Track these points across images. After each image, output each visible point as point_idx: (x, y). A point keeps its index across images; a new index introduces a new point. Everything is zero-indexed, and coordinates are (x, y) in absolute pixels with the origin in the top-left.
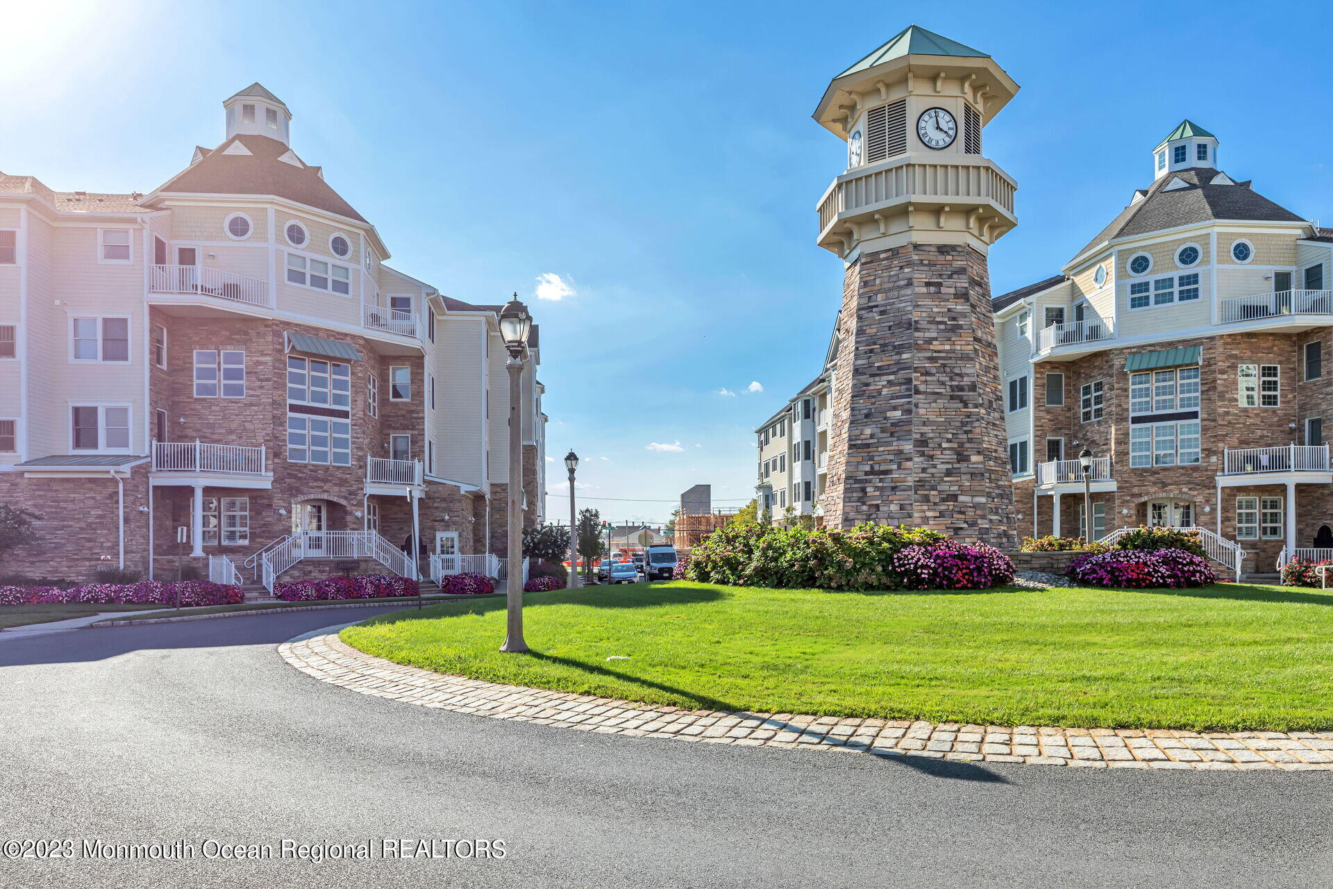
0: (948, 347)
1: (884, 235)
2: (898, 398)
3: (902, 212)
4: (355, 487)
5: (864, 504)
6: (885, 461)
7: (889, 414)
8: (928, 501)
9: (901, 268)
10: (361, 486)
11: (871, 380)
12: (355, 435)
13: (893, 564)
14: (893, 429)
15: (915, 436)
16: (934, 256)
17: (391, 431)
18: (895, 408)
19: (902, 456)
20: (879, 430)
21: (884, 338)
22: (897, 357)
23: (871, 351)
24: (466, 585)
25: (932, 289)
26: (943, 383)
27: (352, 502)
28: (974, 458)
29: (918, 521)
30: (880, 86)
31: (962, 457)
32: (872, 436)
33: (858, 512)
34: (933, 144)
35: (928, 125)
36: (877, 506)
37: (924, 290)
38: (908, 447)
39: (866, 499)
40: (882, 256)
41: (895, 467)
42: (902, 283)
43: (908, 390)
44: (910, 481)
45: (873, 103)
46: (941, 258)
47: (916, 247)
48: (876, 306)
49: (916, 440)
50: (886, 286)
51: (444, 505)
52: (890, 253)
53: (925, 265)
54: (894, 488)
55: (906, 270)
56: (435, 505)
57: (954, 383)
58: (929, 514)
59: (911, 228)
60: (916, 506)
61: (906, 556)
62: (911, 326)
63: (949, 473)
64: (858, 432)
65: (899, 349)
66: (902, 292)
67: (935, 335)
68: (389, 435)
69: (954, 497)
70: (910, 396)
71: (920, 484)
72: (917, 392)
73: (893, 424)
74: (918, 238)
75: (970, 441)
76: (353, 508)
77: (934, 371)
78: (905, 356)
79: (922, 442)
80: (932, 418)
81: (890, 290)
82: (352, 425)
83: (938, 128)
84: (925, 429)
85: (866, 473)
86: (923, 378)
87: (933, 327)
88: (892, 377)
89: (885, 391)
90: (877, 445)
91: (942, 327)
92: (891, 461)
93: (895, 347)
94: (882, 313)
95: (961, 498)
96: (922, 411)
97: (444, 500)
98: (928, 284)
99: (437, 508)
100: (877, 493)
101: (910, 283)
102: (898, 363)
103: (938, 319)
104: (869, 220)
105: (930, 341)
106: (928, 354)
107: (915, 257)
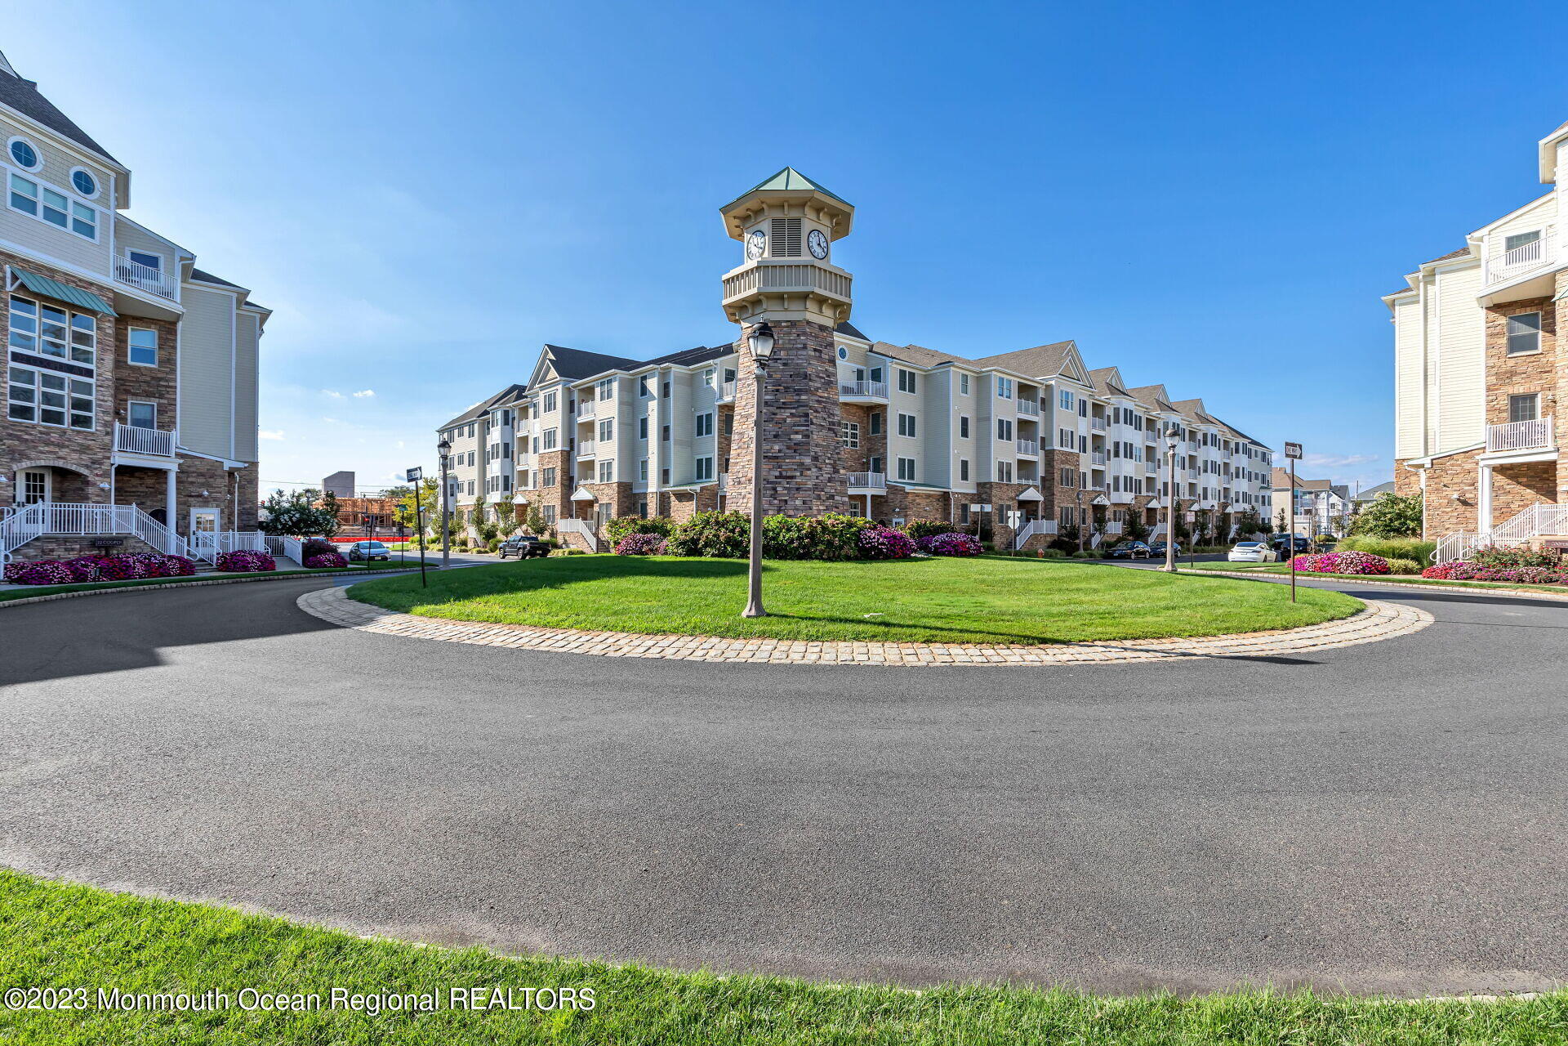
0: (826, 395)
1: (786, 310)
2: (798, 426)
3: (804, 297)
4: (100, 456)
5: (775, 499)
6: (791, 469)
7: (792, 437)
8: (820, 499)
9: (798, 335)
10: (108, 454)
11: (778, 411)
12: (101, 398)
13: (862, 542)
14: (796, 447)
15: (813, 454)
16: (817, 331)
17: (129, 397)
18: (797, 433)
19: (804, 467)
20: (785, 447)
21: (786, 383)
22: (797, 398)
23: (777, 390)
24: (249, 563)
25: (817, 354)
26: (825, 419)
27: (96, 472)
28: (842, 471)
29: (815, 512)
30: (786, 205)
31: (836, 471)
32: (780, 451)
33: (770, 504)
34: (816, 254)
35: (814, 240)
36: (786, 501)
37: (813, 353)
38: (808, 461)
39: (777, 496)
40: (783, 324)
41: (798, 474)
42: (799, 346)
43: (806, 421)
44: (810, 485)
45: (778, 215)
46: (821, 333)
47: (808, 323)
48: (781, 359)
49: (813, 457)
50: (788, 346)
51: (202, 480)
52: (790, 324)
53: (813, 336)
54: (798, 489)
55: (802, 338)
56: (190, 480)
57: (831, 420)
58: (821, 508)
59: (806, 309)
60: (815, 502)
61: (869, 537)
62: (806, 376)
63: (830, 480)
64: (769, 447)
65: (799, 392)
66: (799, 353)
67: (819, 385)
68: (126, 400)
69: (832, 497)
70: (808, 426)
71: (816, 487)
72: (812, 423)
73: (795, 444)
74: (810, 317)
75: (839, 459)
76: (97, 478)
77: (820, 410)
78: (803, 397)
79: (815, 458)
80: (821, 442)
81: (790, 349)
82: (97, 386)
83: (819, 244)
84: (817, 449)
85: (776, 477)
86: (815, 414)
87: (819, 379)
88: (794, 411)
89: (788, 420)
90: (786, 457)
91: (823, 380)
92: (795, 470)
93: (795, 390)
94: (785, 364)
95: (837, 498)
96: (815, 437)
97: (202, 475)
98: (815, 350)
99: (192, 483)
100: (786, 492)
101: (805, 347)
102: (798, 401)
103: (821, 375)
104: (780, 297)
105: (817, 389)
106: (817, 398)
107: (808, 330)
